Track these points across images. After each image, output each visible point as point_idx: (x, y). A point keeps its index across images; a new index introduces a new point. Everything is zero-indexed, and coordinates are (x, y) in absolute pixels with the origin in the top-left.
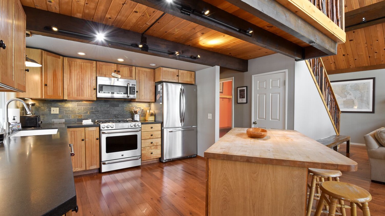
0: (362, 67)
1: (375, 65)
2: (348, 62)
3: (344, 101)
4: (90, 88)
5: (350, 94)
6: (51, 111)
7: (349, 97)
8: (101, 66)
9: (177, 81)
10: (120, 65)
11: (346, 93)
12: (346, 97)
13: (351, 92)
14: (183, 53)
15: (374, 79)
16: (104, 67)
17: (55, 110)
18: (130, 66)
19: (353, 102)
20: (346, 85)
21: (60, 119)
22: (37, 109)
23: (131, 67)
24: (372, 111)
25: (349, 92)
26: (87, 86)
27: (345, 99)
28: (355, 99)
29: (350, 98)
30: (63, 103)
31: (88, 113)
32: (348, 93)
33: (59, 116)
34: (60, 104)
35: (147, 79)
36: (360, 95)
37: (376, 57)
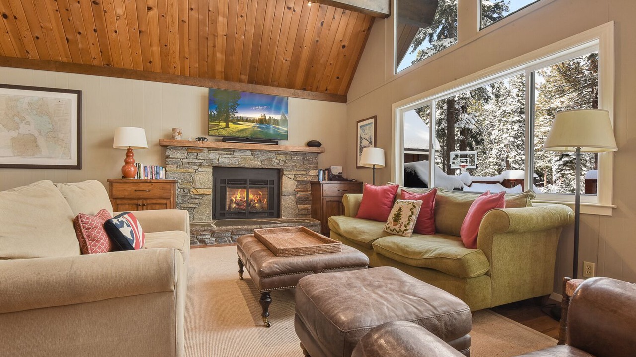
0: (56, 62)
1: (81, 65)
2: (20, 39)
3: (13, 139)
5: (28, 123)
7: (24, 129)
11: (17, 119)
12: (18, 129)
13: (29, 118)
15: (79, 93)
19: (36, 142)
24: (76, 164)
25: (27, 117)
27: (15, 134)
28: (40, 134)
29: (28, 132)
32: (23, 119)
36: (51, 127)
37: (80, 45)
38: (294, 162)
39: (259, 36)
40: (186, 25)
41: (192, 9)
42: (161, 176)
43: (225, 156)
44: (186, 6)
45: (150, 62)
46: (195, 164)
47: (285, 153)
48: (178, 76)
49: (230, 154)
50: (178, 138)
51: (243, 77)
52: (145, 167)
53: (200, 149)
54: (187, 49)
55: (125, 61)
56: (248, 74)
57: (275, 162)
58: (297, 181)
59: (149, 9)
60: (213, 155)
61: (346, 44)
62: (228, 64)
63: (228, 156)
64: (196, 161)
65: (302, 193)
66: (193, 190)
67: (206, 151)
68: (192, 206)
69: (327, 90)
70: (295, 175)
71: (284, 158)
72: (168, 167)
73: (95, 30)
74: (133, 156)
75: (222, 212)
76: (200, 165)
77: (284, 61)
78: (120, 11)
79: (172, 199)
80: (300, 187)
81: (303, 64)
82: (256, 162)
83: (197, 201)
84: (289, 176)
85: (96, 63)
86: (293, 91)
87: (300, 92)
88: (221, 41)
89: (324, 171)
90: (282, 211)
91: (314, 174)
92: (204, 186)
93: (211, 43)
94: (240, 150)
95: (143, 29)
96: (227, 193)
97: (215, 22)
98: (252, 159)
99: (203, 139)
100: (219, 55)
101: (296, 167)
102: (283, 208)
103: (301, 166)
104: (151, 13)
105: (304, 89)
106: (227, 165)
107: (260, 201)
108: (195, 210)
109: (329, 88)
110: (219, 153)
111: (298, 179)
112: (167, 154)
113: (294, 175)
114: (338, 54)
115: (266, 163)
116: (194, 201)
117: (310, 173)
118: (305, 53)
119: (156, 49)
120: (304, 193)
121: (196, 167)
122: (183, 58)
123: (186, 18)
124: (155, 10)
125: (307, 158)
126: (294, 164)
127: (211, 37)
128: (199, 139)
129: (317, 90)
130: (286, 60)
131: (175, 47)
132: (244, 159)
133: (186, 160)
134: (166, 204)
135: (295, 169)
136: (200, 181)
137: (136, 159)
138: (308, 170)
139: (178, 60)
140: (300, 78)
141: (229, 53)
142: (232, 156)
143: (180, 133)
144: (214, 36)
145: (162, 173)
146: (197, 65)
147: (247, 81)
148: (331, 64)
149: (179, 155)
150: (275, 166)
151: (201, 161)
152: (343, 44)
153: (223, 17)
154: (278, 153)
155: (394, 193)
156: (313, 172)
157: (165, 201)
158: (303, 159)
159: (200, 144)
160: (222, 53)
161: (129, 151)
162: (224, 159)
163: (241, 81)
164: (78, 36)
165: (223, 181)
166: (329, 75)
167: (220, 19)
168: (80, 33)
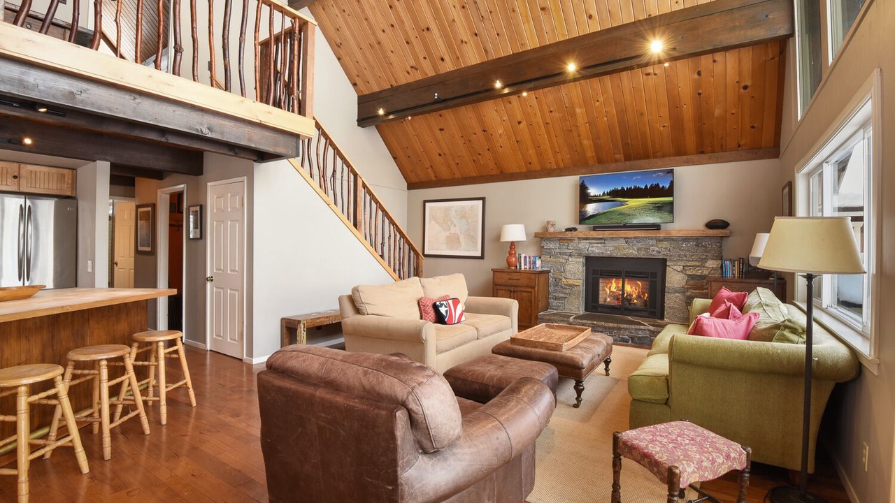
0: (470, 177)
2: (449, 167)
3: (447, 237)
5: (455, 226)
7: (452, 230)
9: (14, 189)
11: (449, 223)
12: (450, 230)
13: (455, 222)
15: (483, 199)
20: (449, 209)
24: (480, 255)
27: (448, 234)
28: (461, 233)
29: (455, 232)
32: (452, 222)
36: (466, 227)
37: (482, 162)
38: (683, 250)
39: (622, 113)
40: (551, 126)
41: (551, 112)
42: (537, 266)
43: (595, 245)
44: (547, 111)
45: (530, 163)
46: (565, 254)
47: (670, 239)
48: (554, 169)
49: (601, 243)
50: (551, 230)
51: (617, 156)
52: (525, 257)
53: (571, 240)
54: (556, 145)
55: (513, 167)
56: (622, 152)
57: (653, 251)
58: (689, 275)
59: (519, 123)
60: (584, 245)
61: (748, 83)
62: (597, 148)
63: (599, 245)
64: (567, 251)
65: (694, 291)
66: (564, 280)
67: (576, 241)
68: (562, 295)
69: (739, 146)
70: (684, 266)
71: (668, 246)
72: (543, 258)
73: (488, 150)
74: (514, 248)
75: (595, 305)
76: (570, 255)
77: (662, 128)
78: (500, 132)
79: (536, 288)
80: (691, 282)
81: (689, 125)
82: (631, 251)
83: (567, 291)
84: (675, 267)
85: (494, 172)
86: (685, 158)
87: (695, 157)
88: (584, 129)
89: (732, 262)
90: (666, 312)
91: (715, 266)
92: (574, 276)
93: (575, 134)
94: (612, 238)
95: (519, 139)
96: (601, 285)
97: (573, 115)
98: (625, 247)
99: (575, 229)
100: (586, 142)
101: (686, 257)
102: (666, 308)
103: (693, 255)
104: (521, 125)
105: (703, 152)
106: (597, 255)
107: (639, 297)
108: (566, 300)
109: (742, 143)
110: (590, 243)
111: (688, 272)
112: (542, 245)
113: (682, 267)
114: (740, 98)
115: (643, 253)
116: (565, 291)
117: (707, 265)
118: (688, 111)
119: (532, 152)
120: (697, 291)
121: (566, 257)
122: (555, 153)
123: (549, 121)
124: (524, 123)
125: (704, 244)
126: (682, 253)
127: (573, 129)
128: (569, 230)
129: (723, 149)
130: (664, 126)
131: (547, 146)
132: (616, 248)
133: (558, 250)
134: (531, 292)
135: (684, 258)
136: (570, 271)
137: (518, 251)
138: (705, 260)
139: (551, 156)
140: (690, 140)
141: (595, 138)
142: (602, 245)
143: (553, 225)
144: (577, 126)
145: (538, 263)
146: (569, 156)
147: (623, 159)
148: (733, 114)
149: (552, 245)
150: (654, 255)
151: (571, 251)
152: (743, 84)
153: (580, 108)
154: (659, 240)
155: (739, 304)
156: (711, 264)
157: (530, 290)
158: (697, 246)
159: (569, 234)
160: (588, 139)
161: (512, 244)
162: (595, 249)
163: (616, 161)
164: (479, 156)
165: (595, 272)
166: (735, 127)
167: (578, 110)
168: (480, 154)
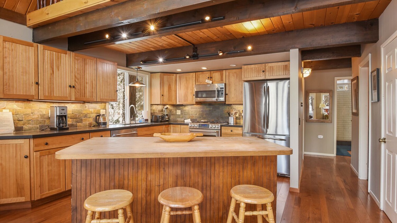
4: (191, 94)
6: (176, 112)
8: (199, 76)
10: (212, 72)
14: (235, 49)
16: (201, 76)
17: (179, 112)
18: (220, 70)
21: (181, 118)
22: (171, 111)
23: (222, 71)
26: (190, 93)
30: (183, 107)
31: (198, 114)
33: (181, 116)
34: (181, 107)
35: (237, 80)
